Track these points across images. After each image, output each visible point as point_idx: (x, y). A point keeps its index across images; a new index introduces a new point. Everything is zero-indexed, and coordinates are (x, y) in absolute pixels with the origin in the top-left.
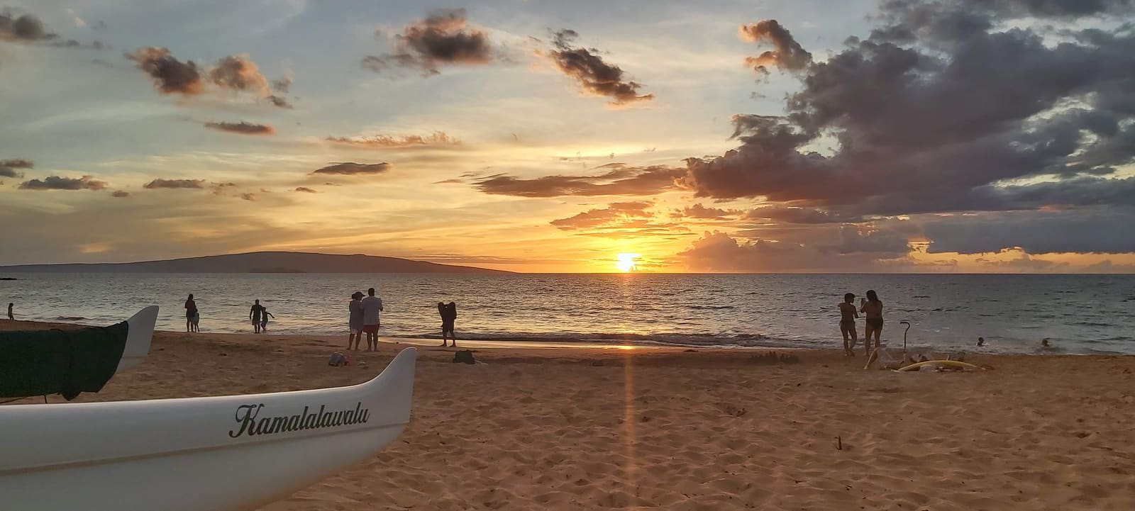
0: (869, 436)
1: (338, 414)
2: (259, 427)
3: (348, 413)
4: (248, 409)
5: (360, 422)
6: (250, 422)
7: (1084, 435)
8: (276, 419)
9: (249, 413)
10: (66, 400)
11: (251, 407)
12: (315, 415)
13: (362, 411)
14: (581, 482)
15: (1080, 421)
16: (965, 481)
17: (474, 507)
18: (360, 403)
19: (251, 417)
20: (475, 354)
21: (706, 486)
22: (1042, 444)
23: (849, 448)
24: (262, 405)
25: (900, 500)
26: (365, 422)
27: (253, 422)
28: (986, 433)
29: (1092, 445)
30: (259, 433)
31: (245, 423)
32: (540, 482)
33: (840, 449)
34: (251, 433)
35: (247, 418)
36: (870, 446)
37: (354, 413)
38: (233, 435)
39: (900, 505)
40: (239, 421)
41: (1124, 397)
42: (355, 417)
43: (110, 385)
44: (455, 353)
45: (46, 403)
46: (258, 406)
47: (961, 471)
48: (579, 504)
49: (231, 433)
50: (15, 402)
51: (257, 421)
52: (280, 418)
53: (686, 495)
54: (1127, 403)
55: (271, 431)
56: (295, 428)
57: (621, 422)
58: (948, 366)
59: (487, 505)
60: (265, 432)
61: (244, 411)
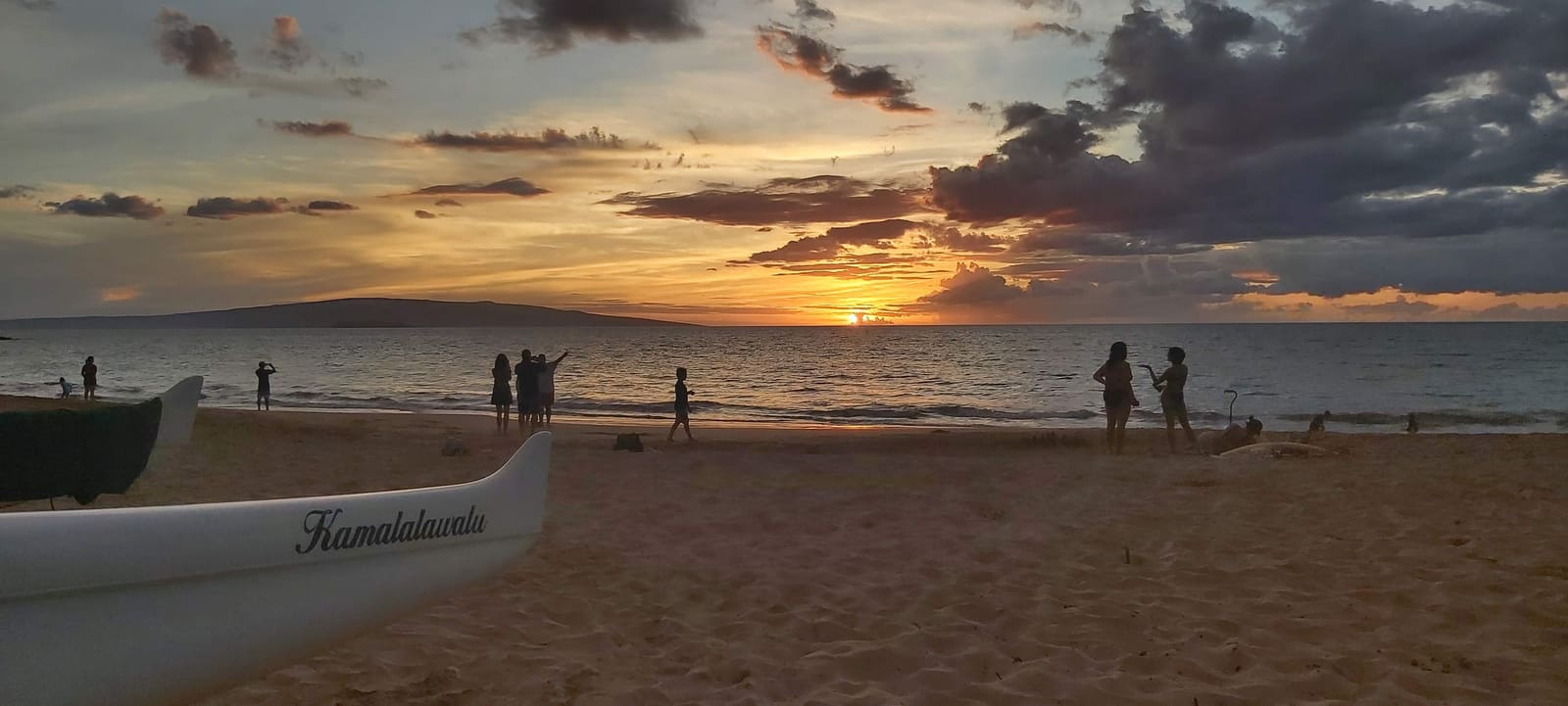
0: (1169, 545)
1: (444, 521)
2: (336, 540)
3: (457, 520)
4: (320, 516)
5: (474, 532)
6: (324, 533)
7: (1459, 542)
8: (359, 529)
9: (322, 521)
10: (79, 506)
11: (323, 514)
12: (412, 524)
13: (477, 518)
14: (776, 609)
15: (1458, 523)
16: (1291, 604)
17: (632, 644)
18: (473, 508)
19: (326, 525)
20: (644, 437)
21: (943, 612)
22: (1401, 554)
23: (1140, 561)
24: (340, 510)
25: (1202, 629)
26: (481, 531)
27: (328, 533)
28: (1328, 540)
29: (1469, 556)
30: (337, 548)
31: (318, 534)
32: (721, 609)
33: (1128, 562)
34: (325, 547)
35: (320, 528)
36: (1167, 559)
37: (467, 519)
38: (302, 550)
39: (1201, 637)
40: (307, 531)
41: (1521, 491)
42: (467, 525)
43: (141, 484)
44: (616, 437)
45: (53, 509)
46: (334, 512)
47: (1289, 590)
48: (773, 638)
49: (298, 547)
50: (13, 508)
51: (333, 532)
52: (365, 527)
53: (916, 625)
54: (1524, 498)
55: (351, 546)
56: (385, 541)
57: (835, 529)
58: (1286, 450)
59: (649, 640)
60: (344, 545)
61: (315, 519)
